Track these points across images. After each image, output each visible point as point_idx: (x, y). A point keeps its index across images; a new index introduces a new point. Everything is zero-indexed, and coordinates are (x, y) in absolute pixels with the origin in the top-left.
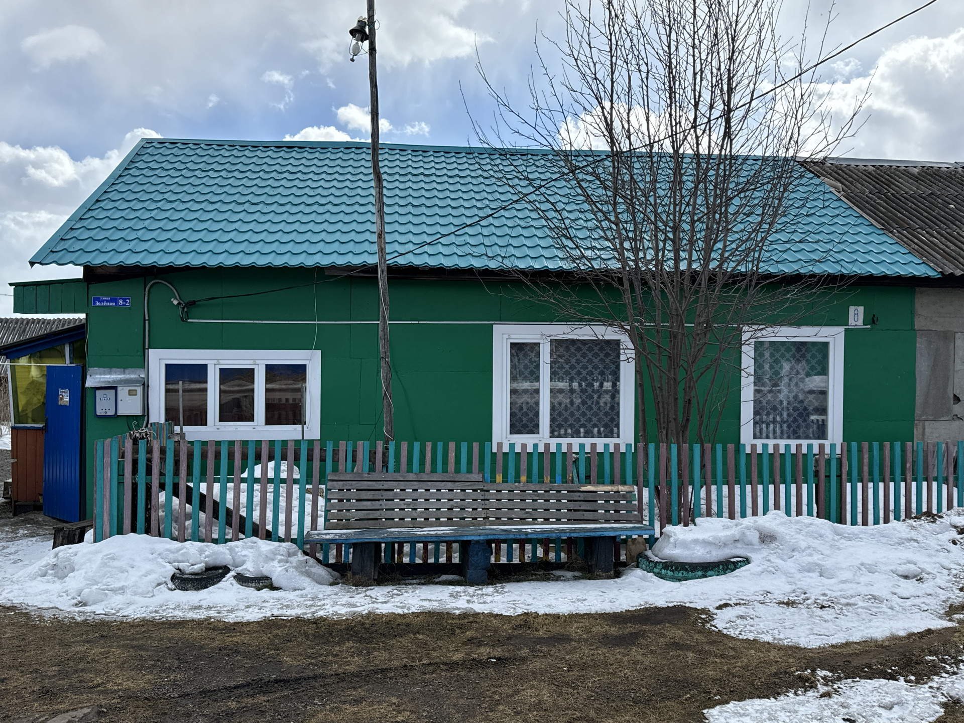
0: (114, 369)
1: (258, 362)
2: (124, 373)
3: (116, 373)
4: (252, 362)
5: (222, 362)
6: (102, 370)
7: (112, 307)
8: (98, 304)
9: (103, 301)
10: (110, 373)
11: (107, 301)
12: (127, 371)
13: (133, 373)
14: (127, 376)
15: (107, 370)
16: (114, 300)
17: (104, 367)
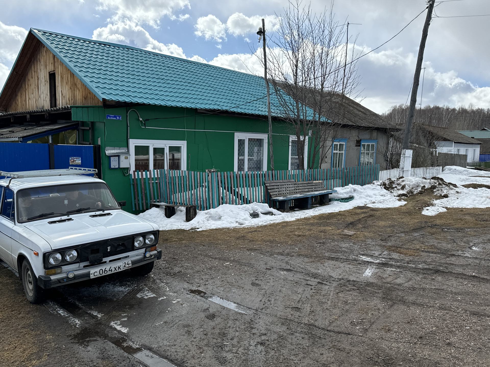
0: (116, 148)
1: (166, 145)
2: (120, 149)
3: (117, 149)
4: (164, 145)
5: (154, 145)
6: (111, 148)
7: (114, 120)
8: (109, 118)
9: (111, 117)
10: (114, 149)
11: (113, 117)
12: (121, 148)
13: (123, 149)
14: (121, 151)
15: (113, 148)
16: (115, 117)
17: (112, 147)
